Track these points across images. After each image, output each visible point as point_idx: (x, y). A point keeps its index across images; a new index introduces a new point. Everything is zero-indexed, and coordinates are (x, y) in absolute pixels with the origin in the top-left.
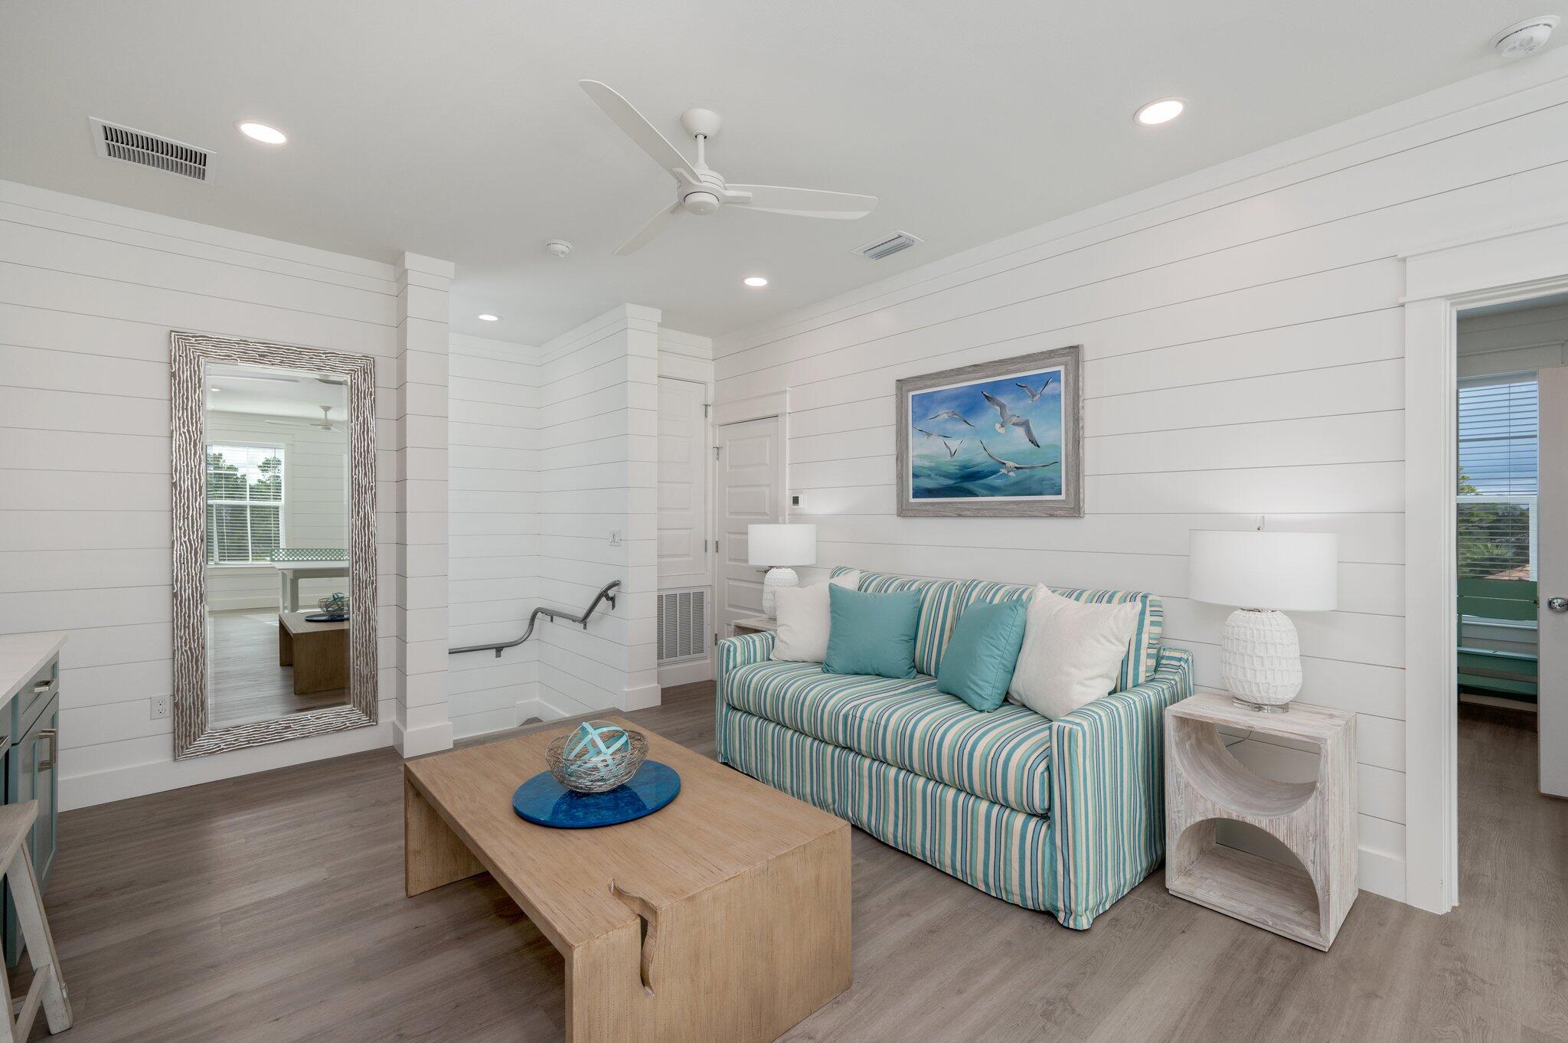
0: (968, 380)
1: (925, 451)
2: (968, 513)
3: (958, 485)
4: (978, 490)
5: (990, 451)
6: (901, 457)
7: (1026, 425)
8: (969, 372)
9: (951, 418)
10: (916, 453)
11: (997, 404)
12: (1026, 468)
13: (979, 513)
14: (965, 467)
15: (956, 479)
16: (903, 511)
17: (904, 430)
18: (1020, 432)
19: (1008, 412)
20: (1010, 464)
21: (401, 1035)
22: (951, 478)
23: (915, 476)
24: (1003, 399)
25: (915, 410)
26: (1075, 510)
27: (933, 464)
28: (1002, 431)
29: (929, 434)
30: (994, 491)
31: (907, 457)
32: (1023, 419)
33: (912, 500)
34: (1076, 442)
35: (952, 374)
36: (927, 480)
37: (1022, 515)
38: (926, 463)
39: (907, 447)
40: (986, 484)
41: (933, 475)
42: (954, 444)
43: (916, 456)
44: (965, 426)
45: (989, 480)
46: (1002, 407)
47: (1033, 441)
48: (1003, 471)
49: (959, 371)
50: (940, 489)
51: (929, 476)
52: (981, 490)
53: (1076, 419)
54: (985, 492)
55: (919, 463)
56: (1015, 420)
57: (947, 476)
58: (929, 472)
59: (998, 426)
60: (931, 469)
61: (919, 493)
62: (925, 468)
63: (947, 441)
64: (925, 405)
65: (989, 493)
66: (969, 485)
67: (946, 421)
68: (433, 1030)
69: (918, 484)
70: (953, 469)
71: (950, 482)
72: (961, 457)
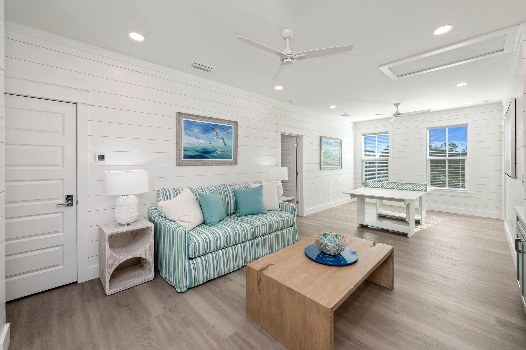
0: (207, 121)
1: (189, 142)
2: (207, 164)
3: (202, 155)
4: (209, 157)
5: (213, 145)
6: (179, 143)
7: (223, 139)
8: (208, 119)
9: (199, 132)
10: (184, 142)
11: (215, 131)
12: (223, 151)
13: (210, 164)
14: (204, 149)
15: (201, 153)
16: (179, 164)
17: (181, 132)
18: (221, 141)
19: (218, 135)
20: (219, 150)
21: (395, 331)
22: (199, 152)
23: (185, 150)
24: (217, 130)
25: (185, 126)
26: (236, 163)
27: (192, 147)
28: (216, 139)
29: (190, 136)
30: (214, 157)
31: (182, 143)
32: (222, 137)
33: (183, 159)
34: (236, 146)
35: (202, 117)
36: (190, 152)
37: (224, 165)
38: (189, 146)
39: (182, 139)
40: (211, 155)
41: (192, 151)
42: (200, 141)
43: (185, 143)
44: (204, 136)
45: (213, 154)
46: (217, 132)
47: (225, 144)
48: (217, 152)
49: (204, 117)
50: (195, 156)
51: (190, 151)
52: (210, 157)
53: (236, 141)
54: (211, 158)
55: (186, 146)
56: (220, 137)
57: (198, 151)
58: (190, 150)
59: (215, 138)
60: (191, 148)
61: (186, 157)
62: (188, 148)
63: (198, 139)
64: (189, 125)
65: (213, 158)
66: (206, 155)
67: (198, 132)
68: (387, 325)
69: (186, 154)
70: (200, 149)
71: (199, 154)
72: (203, 146)
